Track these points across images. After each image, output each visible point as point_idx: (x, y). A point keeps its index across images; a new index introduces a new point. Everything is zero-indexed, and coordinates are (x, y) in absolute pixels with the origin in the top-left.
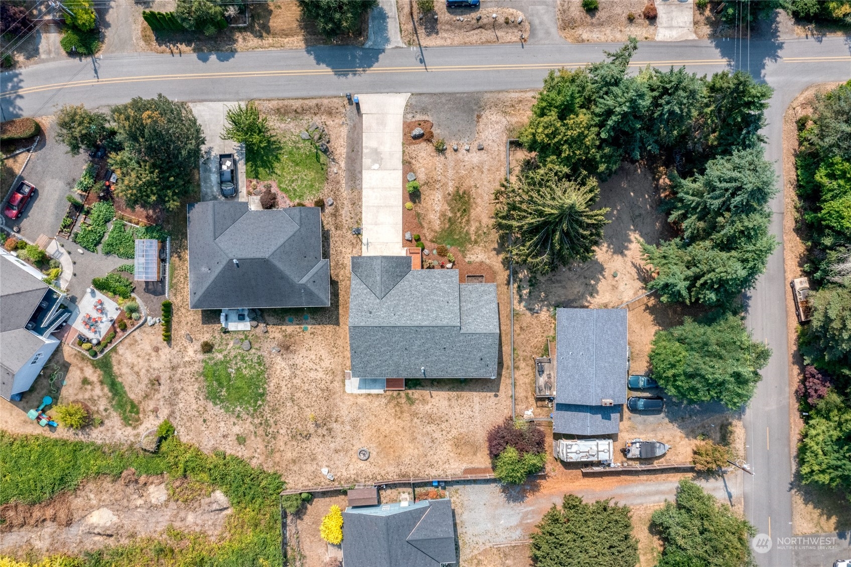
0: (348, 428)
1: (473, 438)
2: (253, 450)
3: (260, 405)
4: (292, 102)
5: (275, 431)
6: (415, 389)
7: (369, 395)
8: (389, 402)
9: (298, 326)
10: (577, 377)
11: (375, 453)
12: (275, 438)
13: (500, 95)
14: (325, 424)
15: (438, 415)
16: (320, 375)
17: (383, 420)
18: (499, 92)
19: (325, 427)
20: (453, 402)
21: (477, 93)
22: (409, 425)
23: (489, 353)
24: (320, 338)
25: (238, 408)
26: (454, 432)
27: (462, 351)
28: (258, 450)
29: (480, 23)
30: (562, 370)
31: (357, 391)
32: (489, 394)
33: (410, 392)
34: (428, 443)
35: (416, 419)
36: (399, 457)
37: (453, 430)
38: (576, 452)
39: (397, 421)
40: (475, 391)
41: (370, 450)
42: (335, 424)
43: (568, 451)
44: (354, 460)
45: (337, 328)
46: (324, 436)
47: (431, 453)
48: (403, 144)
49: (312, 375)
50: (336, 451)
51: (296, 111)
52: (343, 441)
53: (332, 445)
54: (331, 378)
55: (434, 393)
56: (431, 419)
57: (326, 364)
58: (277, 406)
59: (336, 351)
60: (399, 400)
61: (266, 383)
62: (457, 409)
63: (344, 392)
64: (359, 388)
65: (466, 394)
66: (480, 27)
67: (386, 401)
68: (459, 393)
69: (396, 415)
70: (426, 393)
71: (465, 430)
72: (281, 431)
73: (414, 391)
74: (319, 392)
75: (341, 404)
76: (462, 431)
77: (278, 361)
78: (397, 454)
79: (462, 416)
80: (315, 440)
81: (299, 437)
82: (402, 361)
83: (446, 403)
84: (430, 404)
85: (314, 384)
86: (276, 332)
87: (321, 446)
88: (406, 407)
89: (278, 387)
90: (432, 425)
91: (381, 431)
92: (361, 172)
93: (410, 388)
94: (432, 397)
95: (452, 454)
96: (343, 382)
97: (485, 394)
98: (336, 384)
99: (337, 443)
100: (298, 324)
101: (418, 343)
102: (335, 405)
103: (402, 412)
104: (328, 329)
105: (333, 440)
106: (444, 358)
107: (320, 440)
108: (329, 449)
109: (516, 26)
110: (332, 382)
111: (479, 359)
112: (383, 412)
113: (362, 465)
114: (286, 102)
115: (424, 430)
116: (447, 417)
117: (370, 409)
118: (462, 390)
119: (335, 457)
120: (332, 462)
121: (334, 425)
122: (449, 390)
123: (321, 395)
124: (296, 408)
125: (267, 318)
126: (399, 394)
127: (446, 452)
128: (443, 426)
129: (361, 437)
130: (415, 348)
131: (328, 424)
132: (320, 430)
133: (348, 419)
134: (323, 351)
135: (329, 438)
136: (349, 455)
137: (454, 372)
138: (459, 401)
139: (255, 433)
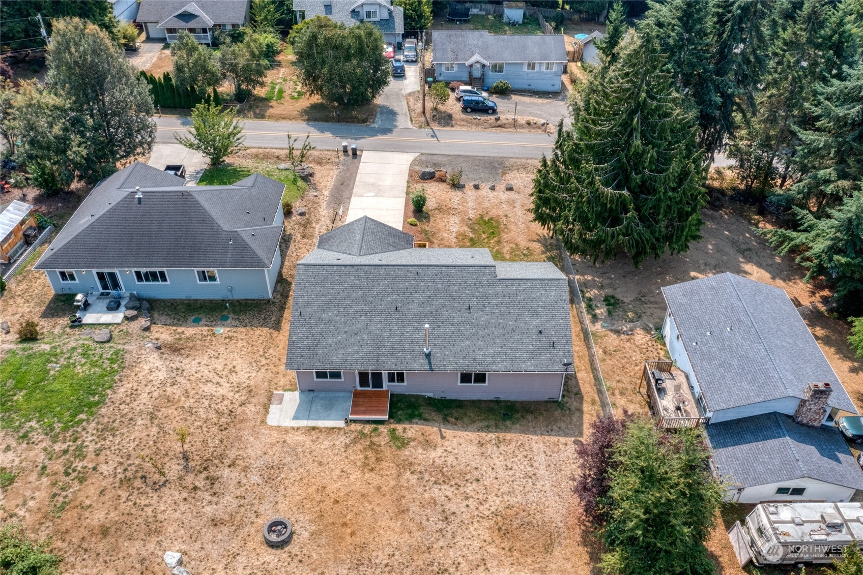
0: (255, 478)
1: (538, 516)
2: (20, 501)
3: (82, 421)
4: (274, 150)
5: (91, 466)
6: (411, 423)
7: (314, 428)
8: (354, 441)
9: (207, 328)
10: (735, 362)
11: (306, 534)
12: (82, 480)
13: (529, 161)
14: (205, 469)
15: (458, 468)
16: (224, 390)
17: (338, 472)
18: (527, 159)
19: (204, 475)
20: (490, 449)
21: (500, 158)
22: (392, 483)
23: (553, 318)
24: (240, 344)
25: (33, 423)
26: (495, 503)
27: (502, 315)
28: (31, 503)
29: (499, 122)
30: (701, 360)
31: (289, 423)
32: (563, 440)
33: (400, 427)
34: (435, 523)
35: (408, 473)
36: (363, 547)
37: (491, 498)
38: (793, 522)
39: (367, 475)
40: (535, 433)
41: (297, 528)
42: (227, 470)
43: (773, 518)
44: (251, 545)
45: (275, 334)
46: (195, 488)
47: (441, 543)
48: (408, 182)
49: (209, 389)
50: (215, 523)
51: (278, 157)
52: (235, 503)
53: (209, 510)
54: (243, 398)
55: (448, 433)
56: (442, 475)
57: (242, 377)
58: (116, 424)
59: (264, 362)
60: (375, 439)
61: (110, 387)
62: (498, 462)
63: (263, 422)
64: (295, 418)
65: (514, 438)
66: (500, 126)
67: (347, 441)
68: (501, 435)
69: (365, 465)
70: (432, 430)
71: (519, 498)
72: (103, 468)
73: (408, 426)
74: (213, 416)
75: (252, 439)
76: (513, 500)
77: (151, 359)
78: (358, 540)
79: (511, 473)
80: (172, 494)
81: (138, 483)
82: (386, 334)
83: (473, 449)
84: (439, 451)
85: (207, 403)
86: (163, 333)
87: (183, 507)
88: (387, 452)
89: (133, 395)
90: (444, 487)
91: (328, 490)
92: (349, 198)
93: (399, 421)
94: (443, 437)
95: (492, 549)
96: (266, 408)
97: (555, 439)
98: (250, 409)
99: (220, 506)
100: (207, 325)
101: (419, 297)
102: (239, 438)
103: (378, 460)
104: (258, 332)
105: (215, 499)
106: (467, 330)
107: (185, 495)
108: (199, 515)
109: (539, 128)
110: (243, 404)
111: (535, 331)
112: (338, 458)
113: (268, 558)
114: (268, 150)
115: (426, 495)
116: (476, 473)
117: (310, 453)
118: (507, 430)
119: (209, 534)
120: (198, 545)
121: (226, 472)
122: (480, 430)
123: (215, 420)
124: (155, 430)
125: (156, 315)
126: (376, 429)
127: (476, 544)
128: (469, 489)
129: (280, 498)
130: (414, 307)
131: (211, 469)
132: (189, 479)
133: (260, 463)
134: (240, 361)
135: (207, 496)
136: (243, 533)
137: (489, 359)
138: (502, 447)
139: (44, 468)
